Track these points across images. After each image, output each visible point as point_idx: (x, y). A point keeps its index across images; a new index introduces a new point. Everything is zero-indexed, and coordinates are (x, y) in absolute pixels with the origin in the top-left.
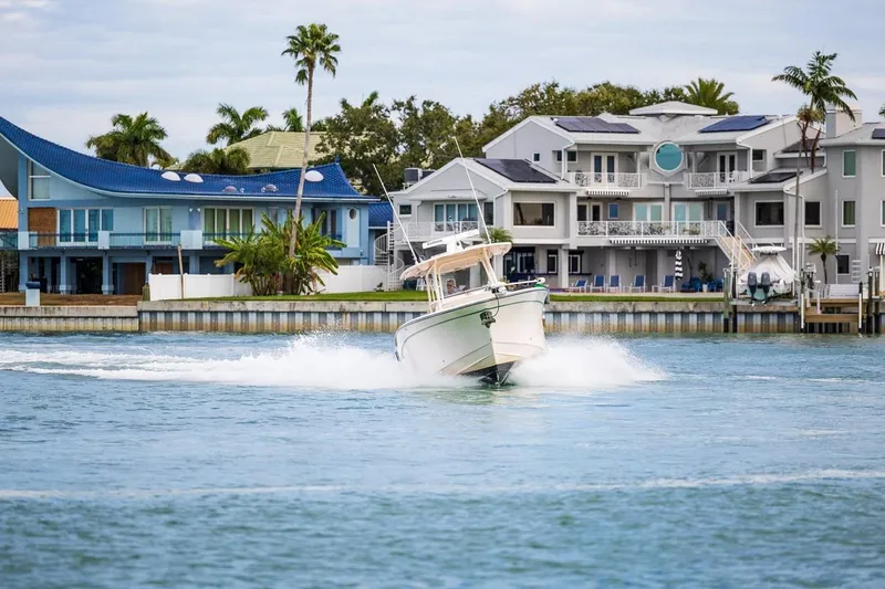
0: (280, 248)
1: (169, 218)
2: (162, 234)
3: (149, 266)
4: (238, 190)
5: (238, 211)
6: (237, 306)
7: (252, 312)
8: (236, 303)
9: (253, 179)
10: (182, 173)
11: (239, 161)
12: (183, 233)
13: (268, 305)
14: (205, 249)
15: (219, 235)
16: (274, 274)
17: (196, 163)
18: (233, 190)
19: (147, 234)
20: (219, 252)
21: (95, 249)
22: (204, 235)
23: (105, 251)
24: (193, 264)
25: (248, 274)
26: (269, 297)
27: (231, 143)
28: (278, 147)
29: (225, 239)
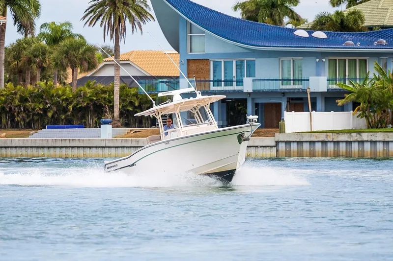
0: (389, 90)
1: (301, 67)
2: (294, 80)
3: (284, 105)
4: (355, 44)
5: (355, 60)
6: (355, 137)
7: (367, 141)
8: (354, 134)
9: (367, 35)
10: (310, 31)
11: (356, 21)
12: (311, 78)
13: (380, 136)
14: (329, 92)
15: (340, 80)
16: (384, 111)
17: (321, 23)
18: (350, 44)
19: (283, 80)
20: (340, 94)
21: (241, 92)
22: (328, 80)
23: (249, 94)
24: (320, 104)
25: (364, 111)
26: (381, 130)
27: (349, 6)
28: (387, 9)
29: (345, 83)
